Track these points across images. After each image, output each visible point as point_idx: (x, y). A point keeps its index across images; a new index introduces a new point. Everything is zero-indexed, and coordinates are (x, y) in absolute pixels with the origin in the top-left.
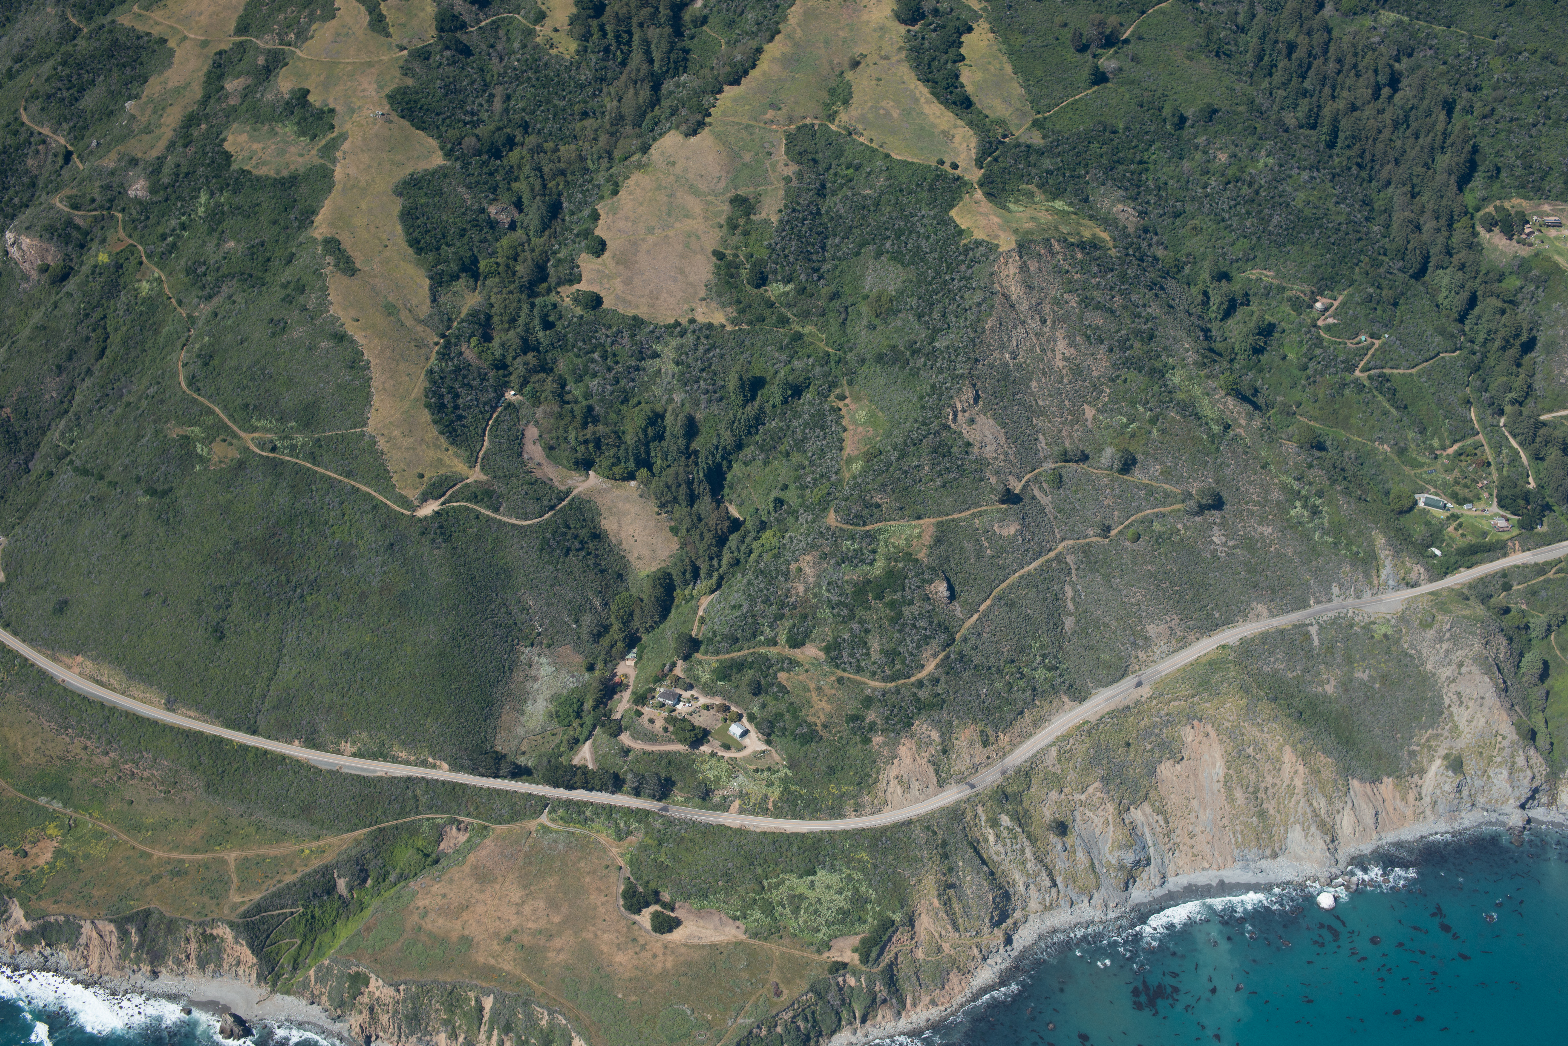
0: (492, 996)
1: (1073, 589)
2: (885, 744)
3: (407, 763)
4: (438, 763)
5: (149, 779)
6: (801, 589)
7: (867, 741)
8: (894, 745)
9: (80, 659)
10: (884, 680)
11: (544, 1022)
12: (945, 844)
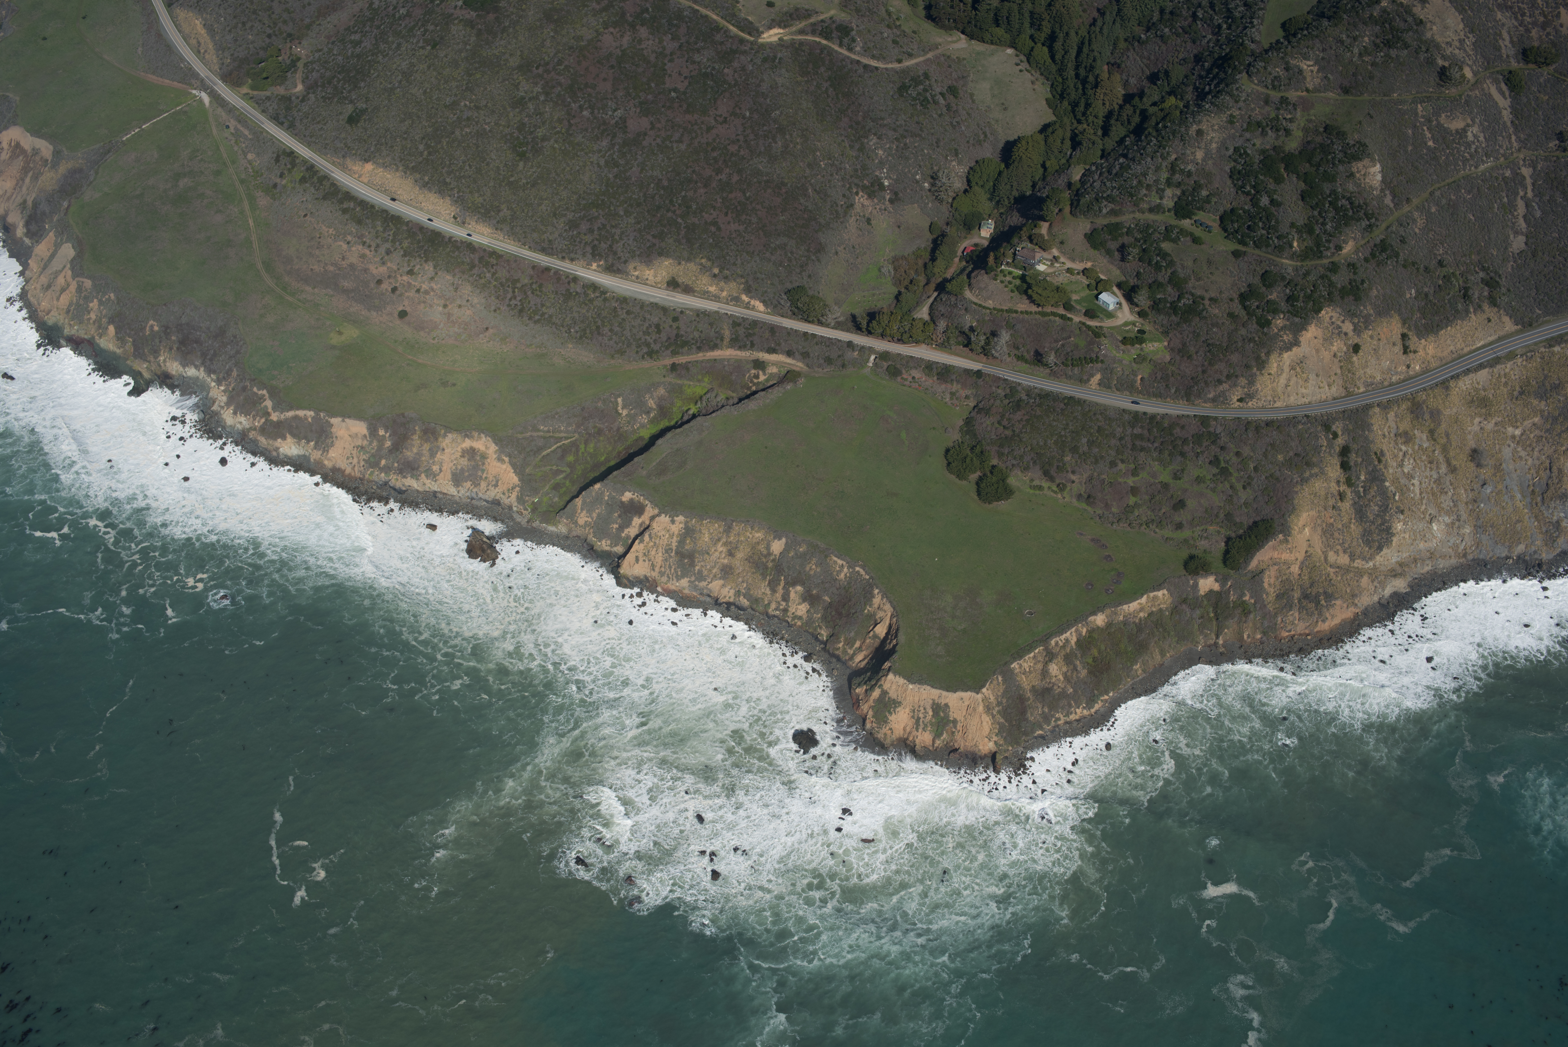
0: (784, 540)
1: (1527, 206)
2: (1284, 328)
3: (716, 298)
4: (752, 302)
5: (427, 292)
6: (1200, 155)
7: (1264, 323)
8: (1298, 329)
9: (369, 166)
10: (1292, 257)
11: (842, 576)
12: (1345, 451)
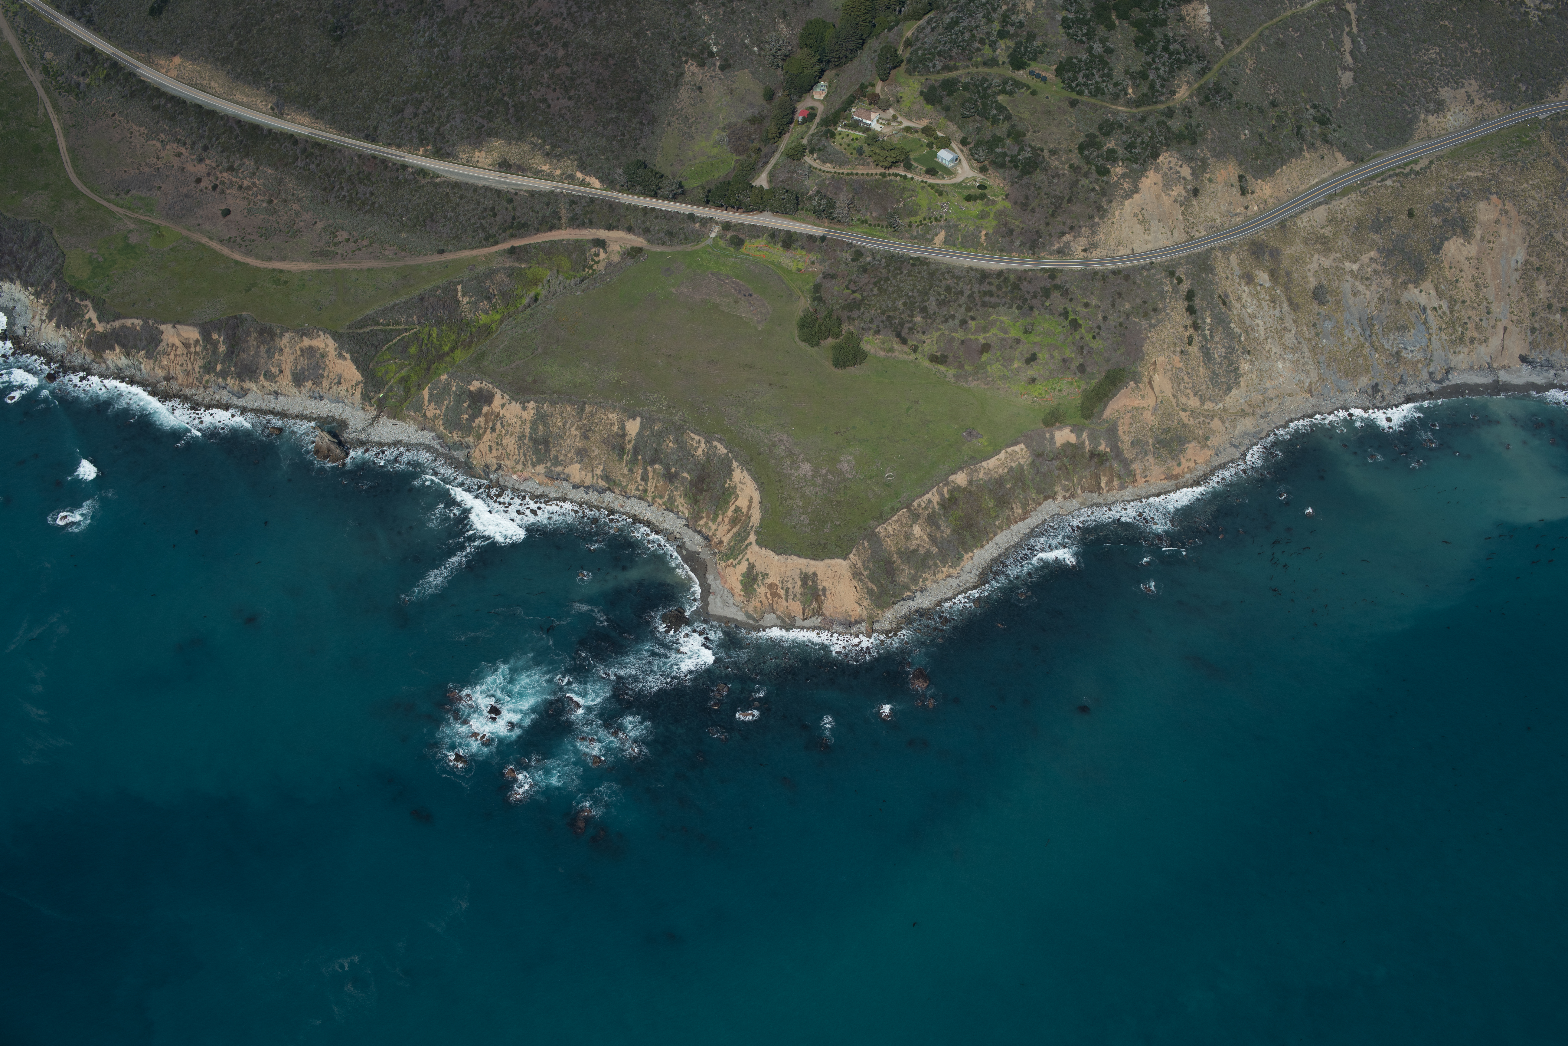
0: (638, 419)
1: (1353, 41)
2: (1124, 176)
3: (550, 177)
4: (588, 179)
5: (249, 188)
7: (1103, 172)
8: (1136, 176)
9: (177, 60)
10: (1128, 104)
11: (700, 452)
12: (1190, 296)
